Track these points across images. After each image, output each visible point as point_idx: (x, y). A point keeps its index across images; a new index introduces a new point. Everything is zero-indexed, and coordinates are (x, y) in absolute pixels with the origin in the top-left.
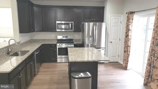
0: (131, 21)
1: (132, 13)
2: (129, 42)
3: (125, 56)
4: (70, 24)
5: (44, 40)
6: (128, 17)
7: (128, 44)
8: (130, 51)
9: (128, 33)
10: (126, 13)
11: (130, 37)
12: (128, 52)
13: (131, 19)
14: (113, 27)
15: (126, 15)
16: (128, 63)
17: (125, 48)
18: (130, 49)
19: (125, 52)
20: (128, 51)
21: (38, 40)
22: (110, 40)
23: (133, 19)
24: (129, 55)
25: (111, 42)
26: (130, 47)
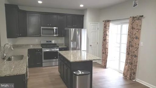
0: (107, 27)
1: (109, 21)
2: (107, 45)
3: (103, 57)
4: (55, 30)
5: (28, 45)
6: (105, 24)
7: (106, 46)
8: (108, 53)
9: (106, 38)
10: (103, 21)
11: (107, 41)
12: (107, 54)
13: (108, 26)
14: (92, 33)
15: (103, 23)
16: (106, 63)
17: (103, 50)
18: (108, 50)
19: (103, 53)
20: (107, 52)
21: (20, 45)
22: (90, 44)
23: (109, 26)
24: (107, 56)
25: (91, 46)
26: (108, 49)
